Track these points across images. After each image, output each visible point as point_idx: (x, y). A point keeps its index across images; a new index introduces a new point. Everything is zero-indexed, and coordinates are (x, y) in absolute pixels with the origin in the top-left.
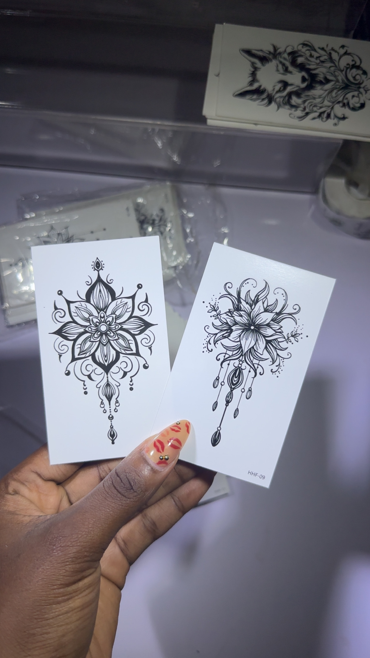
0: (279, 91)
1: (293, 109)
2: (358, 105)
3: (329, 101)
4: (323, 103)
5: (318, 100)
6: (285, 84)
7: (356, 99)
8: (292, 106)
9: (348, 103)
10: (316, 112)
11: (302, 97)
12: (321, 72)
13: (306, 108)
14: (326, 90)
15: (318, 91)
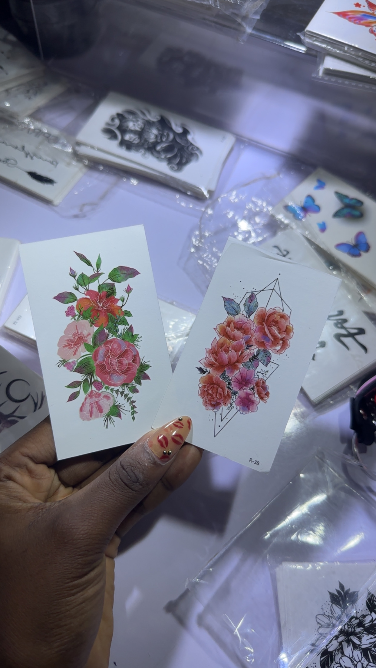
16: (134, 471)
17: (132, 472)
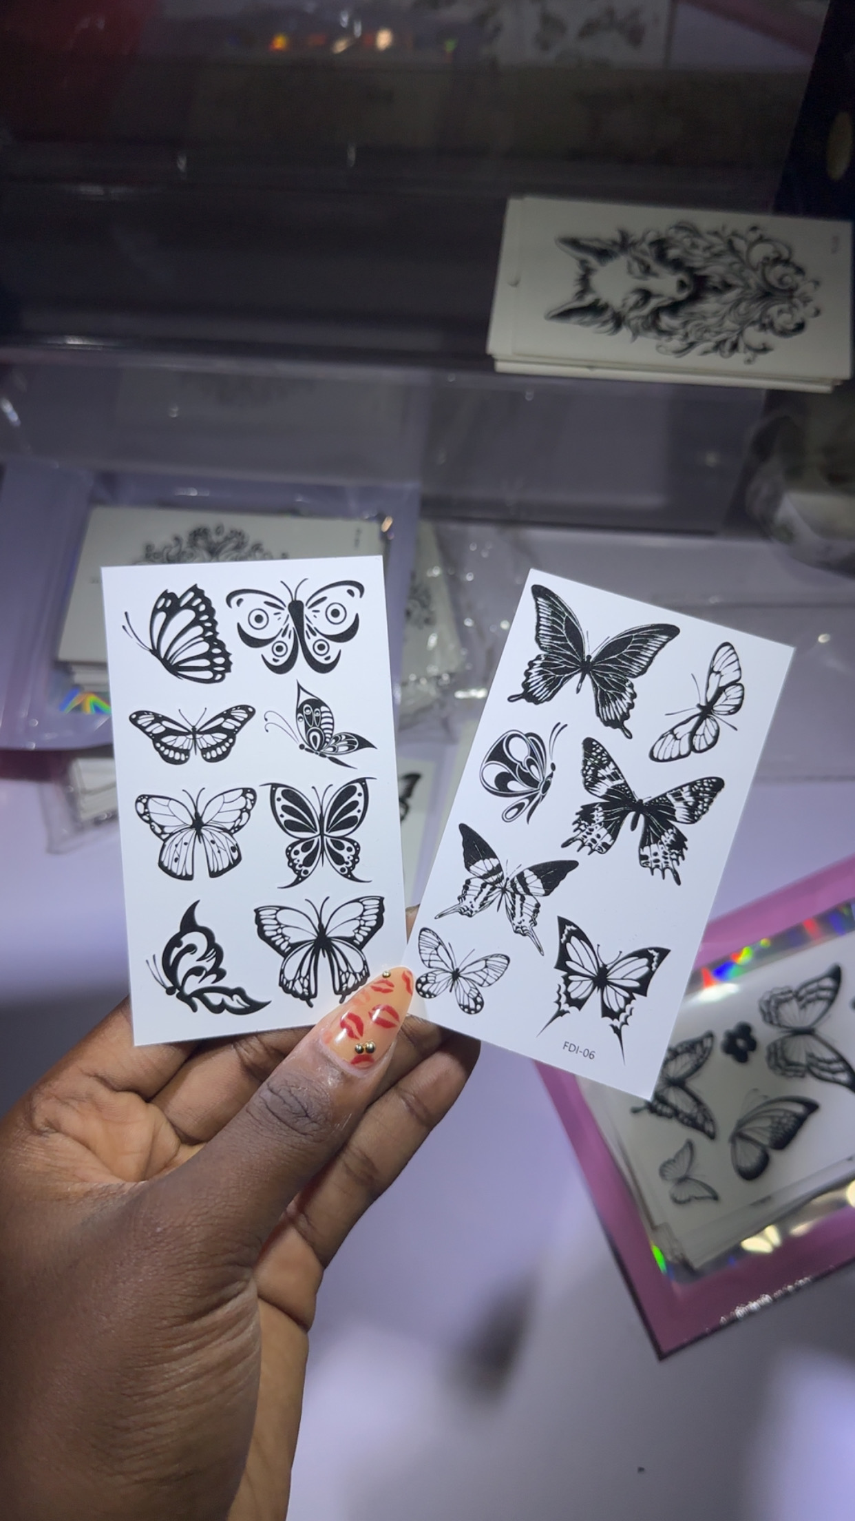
0: (636, 306)
1: (664, 338)
2: (791, 327)
3: (734, 322)
4: (720, 325)
5: (712, 321)
6: (646, 295)
7: (786, 317)
8: (662, 332)
9: (771, 325)
10: (709, 340)
11: (681, 317)
12: (716, 271)
13: (689, 335)
14: (725, 303)
15: (710, 304)
16: (295, 1095)
17: (292, 1095)
